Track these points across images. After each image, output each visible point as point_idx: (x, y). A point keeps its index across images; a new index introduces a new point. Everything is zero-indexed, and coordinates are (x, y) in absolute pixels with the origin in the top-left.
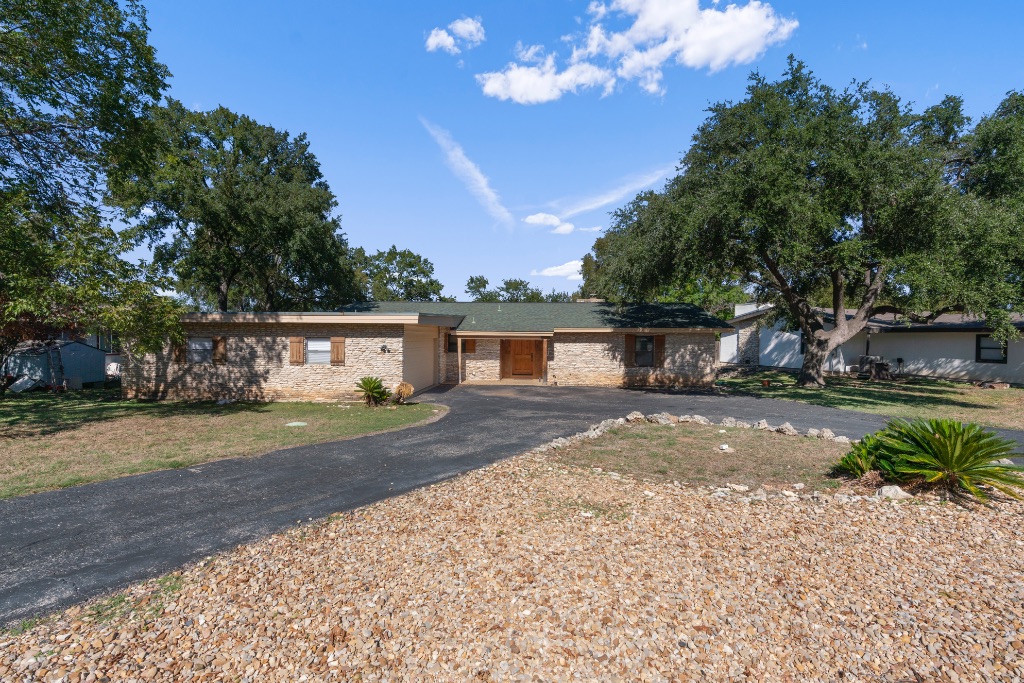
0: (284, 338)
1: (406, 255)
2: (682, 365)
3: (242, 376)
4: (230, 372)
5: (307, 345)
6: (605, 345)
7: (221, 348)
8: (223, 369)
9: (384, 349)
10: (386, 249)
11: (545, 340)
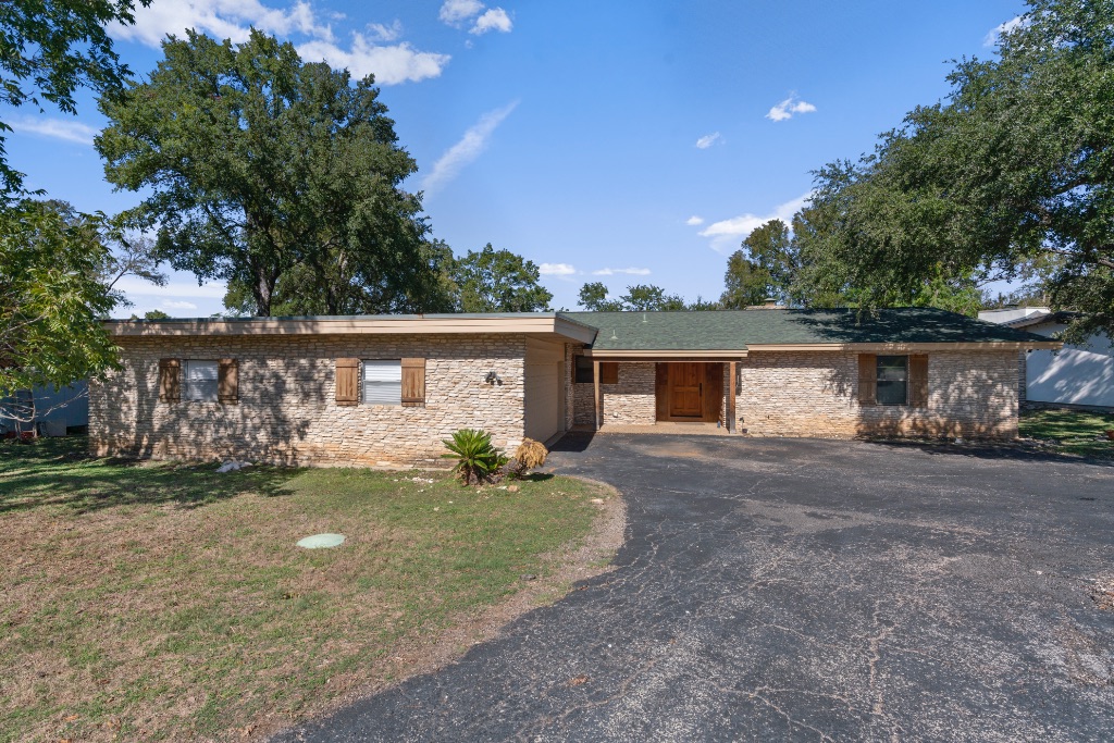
0: (327, 361)
1: (505, 255)
2: (960, 401)
3: (263, 423)
4: (245, 417)
5: (363, 372)
6: (825, 371)
7: (231, 378)
8: (234, 412)
9: (491, 378)
10: (479, 249)
11: (733, 363)
